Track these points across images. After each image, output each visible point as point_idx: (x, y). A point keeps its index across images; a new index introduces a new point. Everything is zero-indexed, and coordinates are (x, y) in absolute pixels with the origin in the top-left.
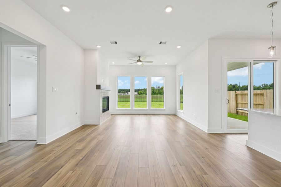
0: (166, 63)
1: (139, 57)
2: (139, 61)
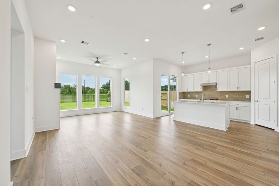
0: (115, 67)
1: (97, 58)
2: (97, 62)
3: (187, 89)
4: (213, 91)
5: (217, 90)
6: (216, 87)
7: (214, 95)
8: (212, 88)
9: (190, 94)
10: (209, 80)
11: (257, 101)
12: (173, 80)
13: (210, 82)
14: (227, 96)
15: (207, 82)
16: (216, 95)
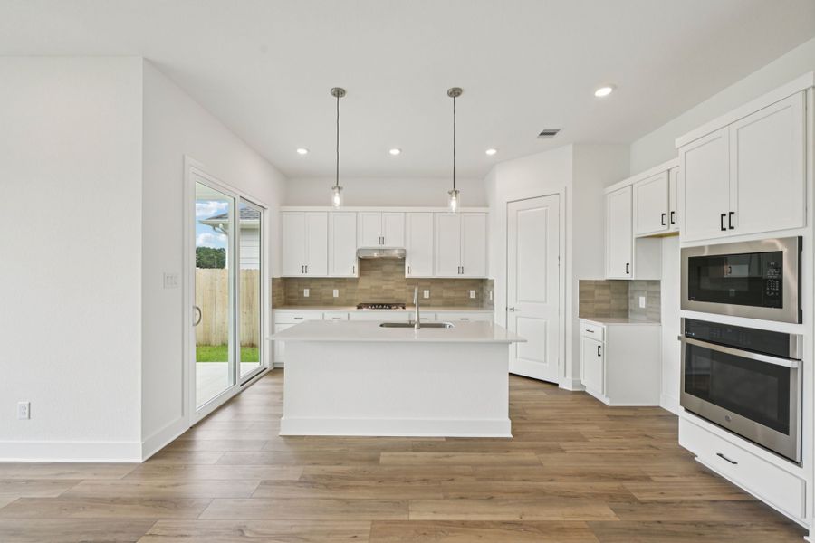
3: (305, 269)
4: (391, 278)
5: (407, 276)
6: (404, 265)
7: (393, 290)
8: (387, 268)
9: (312, 285)
10: (382, 240)
11: (513, 309)
12: (215, 226)
13: (386, 246)
14: (426, 294)
15: (377, 246)
16: (397, 290)
